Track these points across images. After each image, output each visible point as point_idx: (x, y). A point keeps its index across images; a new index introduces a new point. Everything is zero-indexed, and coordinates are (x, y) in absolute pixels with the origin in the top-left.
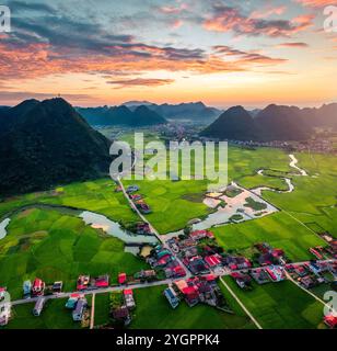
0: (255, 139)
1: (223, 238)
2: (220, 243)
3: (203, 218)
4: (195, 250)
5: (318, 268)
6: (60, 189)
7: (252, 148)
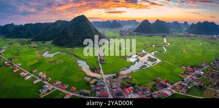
0: (152, 33)
1: (136, 78)
2: (134, 81)
3: (128, 67)
4: (119, 84)
5: (186, 83)
6: (77, 48)
7: (151, 36)
